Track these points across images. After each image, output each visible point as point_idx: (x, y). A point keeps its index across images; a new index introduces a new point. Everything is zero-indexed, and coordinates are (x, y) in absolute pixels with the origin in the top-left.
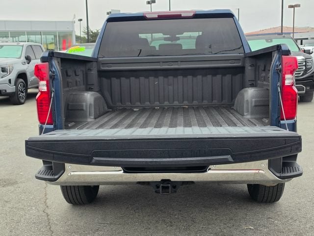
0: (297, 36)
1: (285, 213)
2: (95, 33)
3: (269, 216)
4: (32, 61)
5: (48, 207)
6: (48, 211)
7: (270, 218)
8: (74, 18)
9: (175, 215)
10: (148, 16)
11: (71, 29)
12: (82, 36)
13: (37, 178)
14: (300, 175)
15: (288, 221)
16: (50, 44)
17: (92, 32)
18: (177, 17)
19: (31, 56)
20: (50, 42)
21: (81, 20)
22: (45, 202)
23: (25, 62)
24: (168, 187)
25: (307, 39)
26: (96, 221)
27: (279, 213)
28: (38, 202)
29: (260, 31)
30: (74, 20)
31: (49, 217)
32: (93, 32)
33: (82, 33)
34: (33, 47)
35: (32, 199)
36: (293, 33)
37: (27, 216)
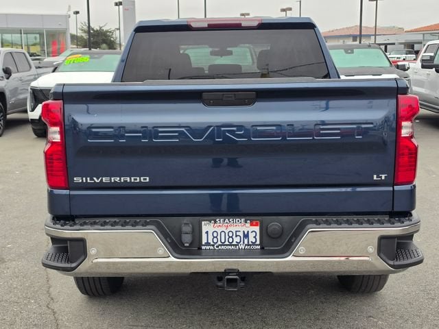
0: (380, 40)
1: (392, 309)
2: (97, 31)
3: (369, 314)
4: (13, 75)
5: (52, 299)
6: (55, 306)
7: (370, 317)
8: (69, 10)
9: (238, 312)
10: (194, 25)
11: (64, 27)
12: (78, 35)
13: (45, 265)
14: (421, 262)
15: (396, 321)
16: (32, 45)
17: (93, 30)
18: (236, 27)
19: (11, 68)
20: (32, 43)
21: (77, 13)
22: (48, 291)
23: (2, 77)
24: (235, 280)
25: (394, 44)
26: (125, 322)
27: (382, 309)
28: (37, 291)
29: (329, 32)
30: (69, 13)
31: (56, 315)
32: (95, 29)
33: (79, 31)
34: (14, 55)
35: (29, 286)
36: (375, 35)
37: (25, 314)
